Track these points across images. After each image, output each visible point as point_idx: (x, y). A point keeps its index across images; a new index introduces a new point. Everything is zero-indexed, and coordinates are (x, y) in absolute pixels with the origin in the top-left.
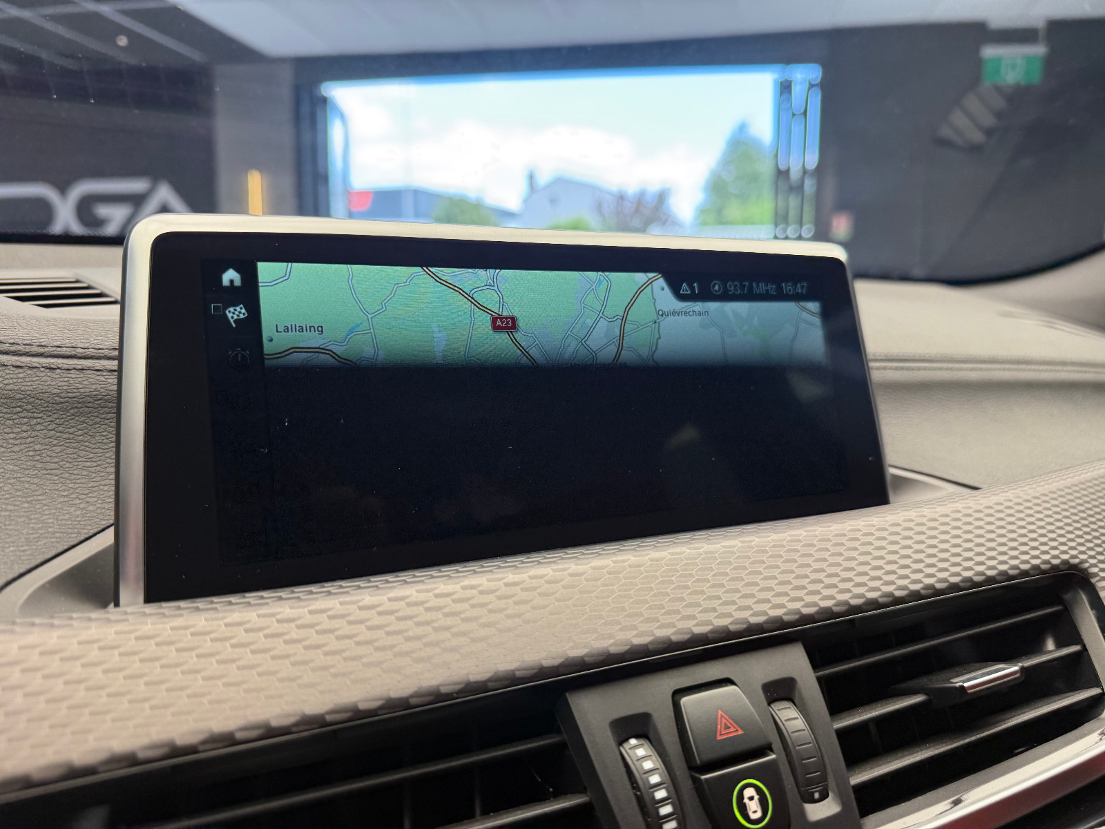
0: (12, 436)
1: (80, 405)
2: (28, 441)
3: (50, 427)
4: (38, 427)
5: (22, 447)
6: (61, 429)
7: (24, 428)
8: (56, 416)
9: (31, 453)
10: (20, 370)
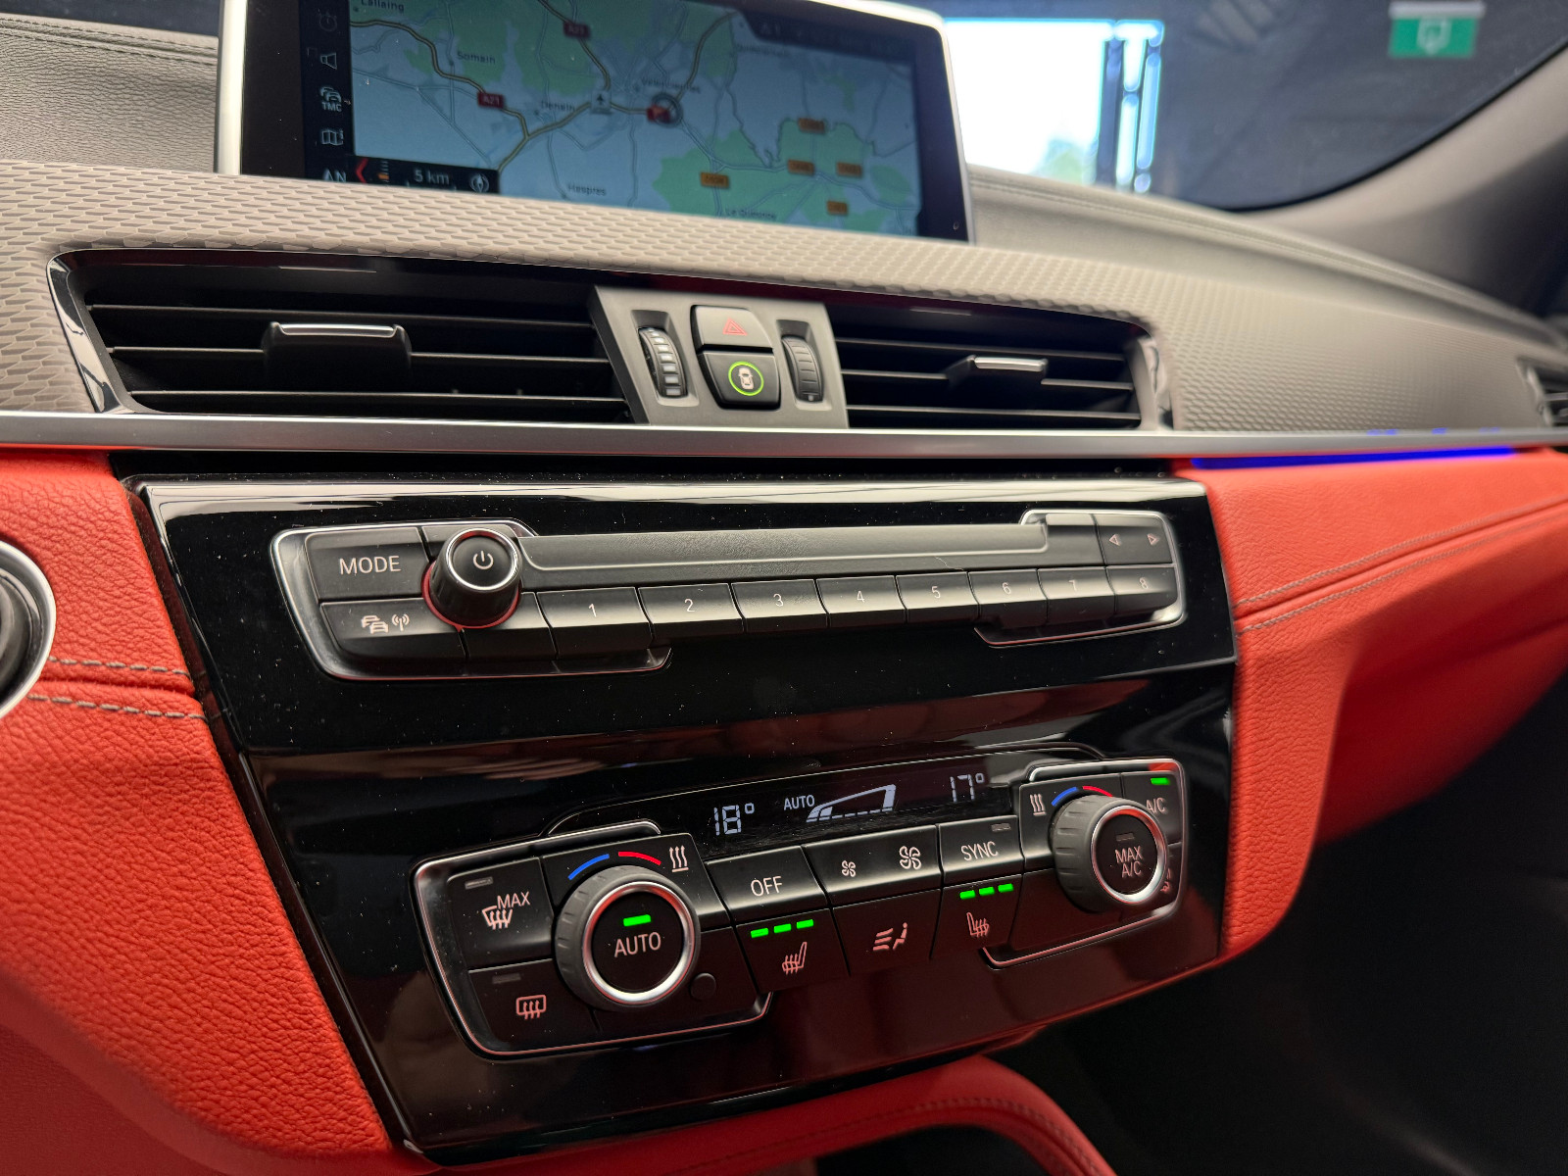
0: (116, 107)
1: (178, 89)
2: (131, 112)
3: (151, 104)
4: (139, 103)
5: (126, 116)
6: (160, 106)
7: (127, 102)
8: (156, 95)
9: (134, 122)
10: (122, 55)
